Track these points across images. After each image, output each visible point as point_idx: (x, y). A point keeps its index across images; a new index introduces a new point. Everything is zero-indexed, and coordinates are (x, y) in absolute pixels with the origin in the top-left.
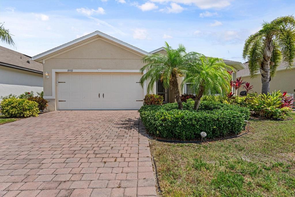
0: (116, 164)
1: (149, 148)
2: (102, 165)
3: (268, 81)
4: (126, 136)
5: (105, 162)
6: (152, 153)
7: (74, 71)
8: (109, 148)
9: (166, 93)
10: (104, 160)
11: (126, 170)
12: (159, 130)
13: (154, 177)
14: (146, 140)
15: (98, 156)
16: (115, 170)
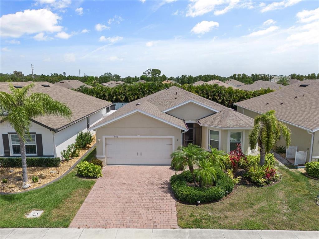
0: (164, 214)
1: (175, 207)
2: (160, 214)
3: (263, 155)
4: (165, 199)
5: (161, 213)
6: (176, 209)
7: (119, 137)
8: (160, 207)
9: (194, 141)
10: (160, 212)
11: (168, 216)
12: (180, 198)
13: (177, 219)
14: (174, 202)
15: (157, 210)
16: (165, 216)
